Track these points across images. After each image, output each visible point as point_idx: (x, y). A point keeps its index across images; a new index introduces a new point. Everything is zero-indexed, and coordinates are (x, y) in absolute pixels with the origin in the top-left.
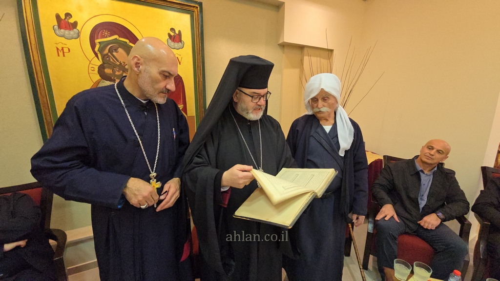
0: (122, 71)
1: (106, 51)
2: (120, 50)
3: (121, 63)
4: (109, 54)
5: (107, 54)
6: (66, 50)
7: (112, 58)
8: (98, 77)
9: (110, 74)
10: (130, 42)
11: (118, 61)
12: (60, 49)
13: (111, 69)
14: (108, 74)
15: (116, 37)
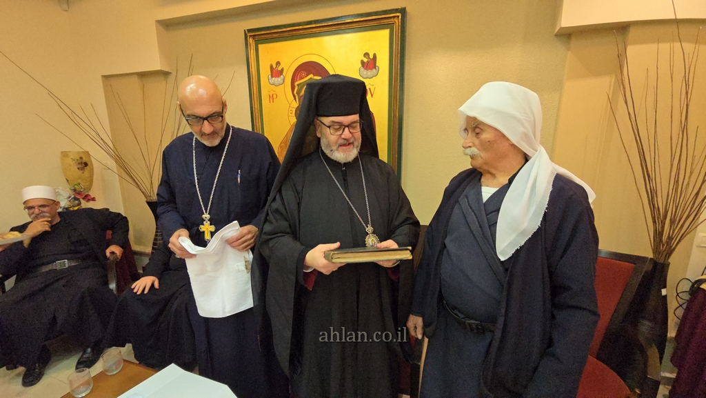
12: (271, 96)
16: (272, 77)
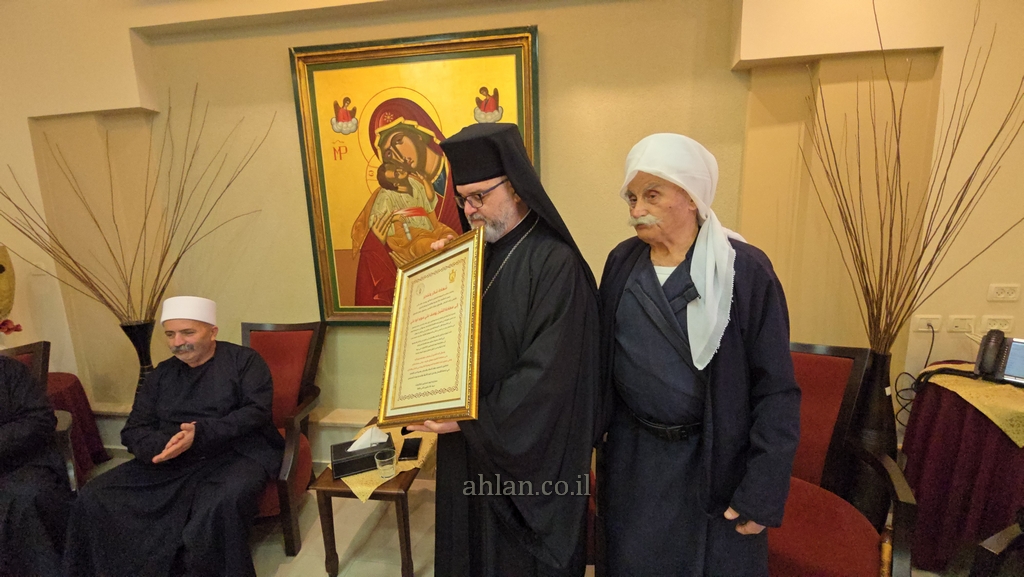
0: (407, 171)
1: (388, 144)
2: (406, 140)
3: (405, 161)
4: (392, 148)
5: (389, 149)
6: (343, 150)
7: (395, 154)
8: (376, 185)
9: (393, 178)
10: (419, 124)
11: (402, 157)
12: (337, 149)
13: (393, 170)
14: (389, 179)
15: (401, 120)
16: (338, 120)
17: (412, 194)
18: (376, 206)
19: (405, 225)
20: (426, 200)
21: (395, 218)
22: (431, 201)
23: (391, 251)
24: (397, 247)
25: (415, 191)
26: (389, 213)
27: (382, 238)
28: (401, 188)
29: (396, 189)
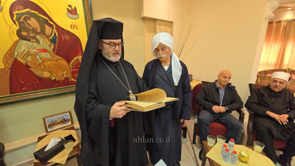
0: (35, 33)
1: (22, 20)
2: (32, 19)
3: (33, 28)
4: (24, 22)
5: (22, 22)
7: (27, 25)
8: (17, 38)
9: (27, 35)
10: (39, 13)
13: (27, 32)
14: (25, 35)
15: (28, 10)
17: (39, 43)
18: (17, 48)
19: (37, 56)
20: (47, 46)
21: (30, 53)
22: (50, 46)
23: (30, 67)
24: (33, 66)
25: (41, 42)
26: (26, 51)
27: (24, 62)
28: (32, 40)
29: (29, 40)
